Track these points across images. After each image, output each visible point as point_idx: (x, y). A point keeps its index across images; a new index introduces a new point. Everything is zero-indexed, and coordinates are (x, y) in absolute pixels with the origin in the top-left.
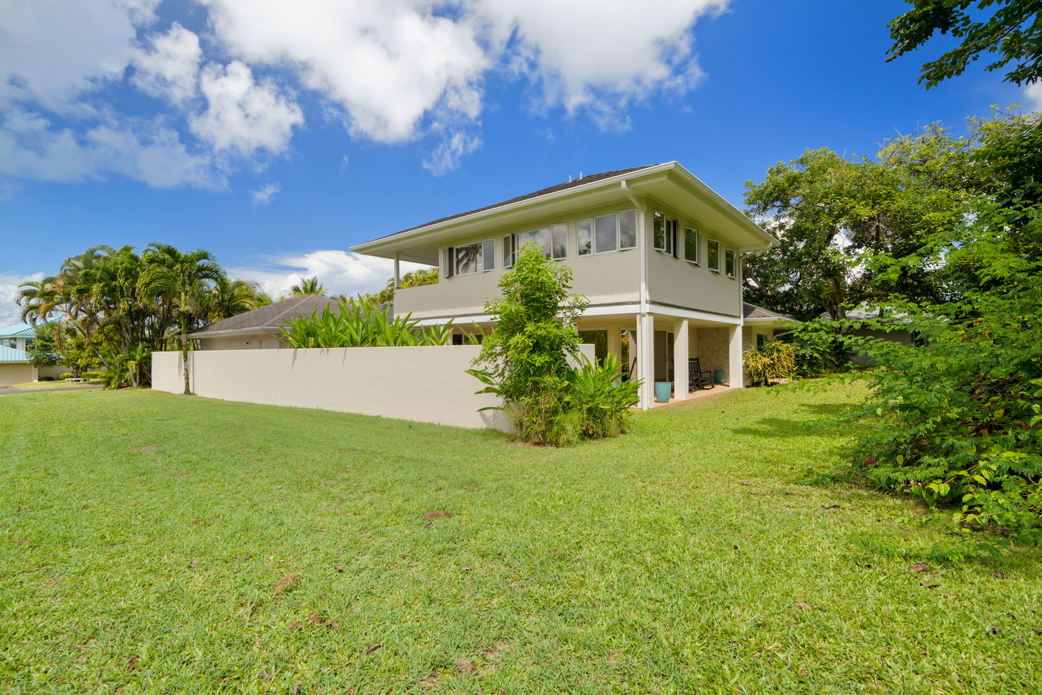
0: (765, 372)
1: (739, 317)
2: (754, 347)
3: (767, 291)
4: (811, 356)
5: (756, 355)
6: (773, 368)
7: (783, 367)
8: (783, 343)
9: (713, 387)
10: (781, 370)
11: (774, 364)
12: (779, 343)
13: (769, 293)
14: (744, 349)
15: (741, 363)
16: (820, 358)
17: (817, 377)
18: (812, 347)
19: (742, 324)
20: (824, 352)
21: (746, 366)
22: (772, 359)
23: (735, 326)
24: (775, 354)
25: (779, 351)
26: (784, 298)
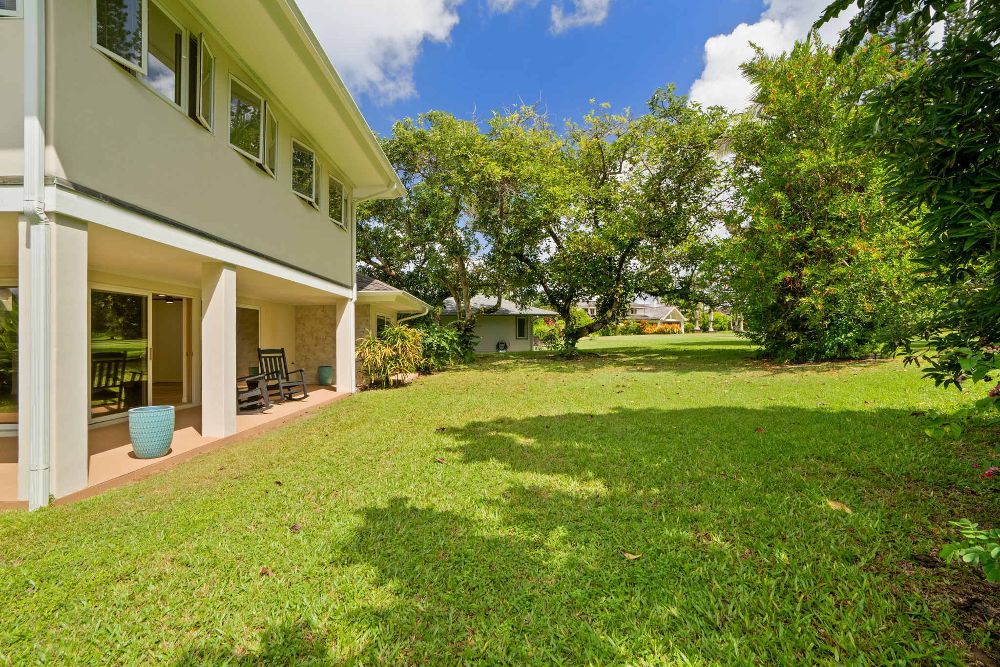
0: (385, 368)
1: (351, 288)
2: (372, 333)
3: (391, 270)
4: (439, 346)
5: (374, 344)
6: (397, 362)
7: (409, 360)
8: (409, 327)
9: (306, 396)
10: (407, 364)
11: (397, 356)
12: (404, 327)
13: (393, 273)
14: (357, 335)
15: (353, 355)
16: (448, 348)
17: (444, 370)
18: (439, 334)
19: (355, 299)
20: (453, 341)
21: (360, 360)
22: (396, 350)
23: (345, 300)
24: (399, 343)
25: (403, 338)
26: (408, 279)
